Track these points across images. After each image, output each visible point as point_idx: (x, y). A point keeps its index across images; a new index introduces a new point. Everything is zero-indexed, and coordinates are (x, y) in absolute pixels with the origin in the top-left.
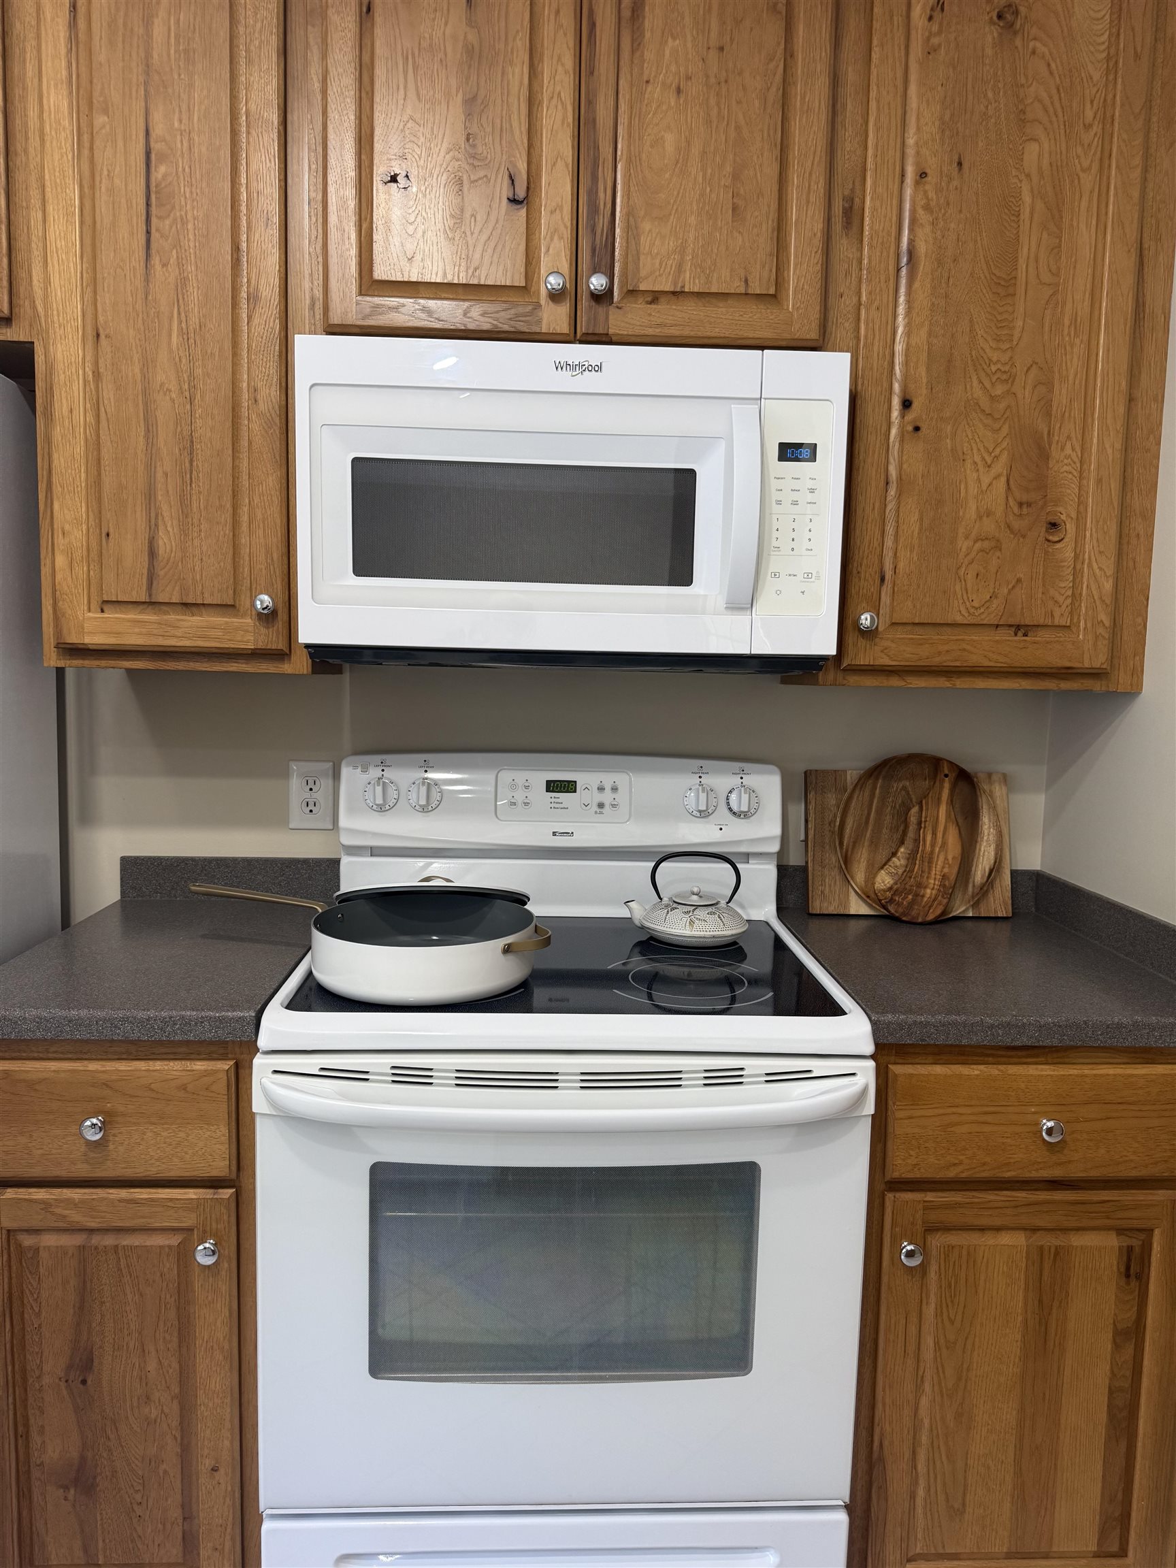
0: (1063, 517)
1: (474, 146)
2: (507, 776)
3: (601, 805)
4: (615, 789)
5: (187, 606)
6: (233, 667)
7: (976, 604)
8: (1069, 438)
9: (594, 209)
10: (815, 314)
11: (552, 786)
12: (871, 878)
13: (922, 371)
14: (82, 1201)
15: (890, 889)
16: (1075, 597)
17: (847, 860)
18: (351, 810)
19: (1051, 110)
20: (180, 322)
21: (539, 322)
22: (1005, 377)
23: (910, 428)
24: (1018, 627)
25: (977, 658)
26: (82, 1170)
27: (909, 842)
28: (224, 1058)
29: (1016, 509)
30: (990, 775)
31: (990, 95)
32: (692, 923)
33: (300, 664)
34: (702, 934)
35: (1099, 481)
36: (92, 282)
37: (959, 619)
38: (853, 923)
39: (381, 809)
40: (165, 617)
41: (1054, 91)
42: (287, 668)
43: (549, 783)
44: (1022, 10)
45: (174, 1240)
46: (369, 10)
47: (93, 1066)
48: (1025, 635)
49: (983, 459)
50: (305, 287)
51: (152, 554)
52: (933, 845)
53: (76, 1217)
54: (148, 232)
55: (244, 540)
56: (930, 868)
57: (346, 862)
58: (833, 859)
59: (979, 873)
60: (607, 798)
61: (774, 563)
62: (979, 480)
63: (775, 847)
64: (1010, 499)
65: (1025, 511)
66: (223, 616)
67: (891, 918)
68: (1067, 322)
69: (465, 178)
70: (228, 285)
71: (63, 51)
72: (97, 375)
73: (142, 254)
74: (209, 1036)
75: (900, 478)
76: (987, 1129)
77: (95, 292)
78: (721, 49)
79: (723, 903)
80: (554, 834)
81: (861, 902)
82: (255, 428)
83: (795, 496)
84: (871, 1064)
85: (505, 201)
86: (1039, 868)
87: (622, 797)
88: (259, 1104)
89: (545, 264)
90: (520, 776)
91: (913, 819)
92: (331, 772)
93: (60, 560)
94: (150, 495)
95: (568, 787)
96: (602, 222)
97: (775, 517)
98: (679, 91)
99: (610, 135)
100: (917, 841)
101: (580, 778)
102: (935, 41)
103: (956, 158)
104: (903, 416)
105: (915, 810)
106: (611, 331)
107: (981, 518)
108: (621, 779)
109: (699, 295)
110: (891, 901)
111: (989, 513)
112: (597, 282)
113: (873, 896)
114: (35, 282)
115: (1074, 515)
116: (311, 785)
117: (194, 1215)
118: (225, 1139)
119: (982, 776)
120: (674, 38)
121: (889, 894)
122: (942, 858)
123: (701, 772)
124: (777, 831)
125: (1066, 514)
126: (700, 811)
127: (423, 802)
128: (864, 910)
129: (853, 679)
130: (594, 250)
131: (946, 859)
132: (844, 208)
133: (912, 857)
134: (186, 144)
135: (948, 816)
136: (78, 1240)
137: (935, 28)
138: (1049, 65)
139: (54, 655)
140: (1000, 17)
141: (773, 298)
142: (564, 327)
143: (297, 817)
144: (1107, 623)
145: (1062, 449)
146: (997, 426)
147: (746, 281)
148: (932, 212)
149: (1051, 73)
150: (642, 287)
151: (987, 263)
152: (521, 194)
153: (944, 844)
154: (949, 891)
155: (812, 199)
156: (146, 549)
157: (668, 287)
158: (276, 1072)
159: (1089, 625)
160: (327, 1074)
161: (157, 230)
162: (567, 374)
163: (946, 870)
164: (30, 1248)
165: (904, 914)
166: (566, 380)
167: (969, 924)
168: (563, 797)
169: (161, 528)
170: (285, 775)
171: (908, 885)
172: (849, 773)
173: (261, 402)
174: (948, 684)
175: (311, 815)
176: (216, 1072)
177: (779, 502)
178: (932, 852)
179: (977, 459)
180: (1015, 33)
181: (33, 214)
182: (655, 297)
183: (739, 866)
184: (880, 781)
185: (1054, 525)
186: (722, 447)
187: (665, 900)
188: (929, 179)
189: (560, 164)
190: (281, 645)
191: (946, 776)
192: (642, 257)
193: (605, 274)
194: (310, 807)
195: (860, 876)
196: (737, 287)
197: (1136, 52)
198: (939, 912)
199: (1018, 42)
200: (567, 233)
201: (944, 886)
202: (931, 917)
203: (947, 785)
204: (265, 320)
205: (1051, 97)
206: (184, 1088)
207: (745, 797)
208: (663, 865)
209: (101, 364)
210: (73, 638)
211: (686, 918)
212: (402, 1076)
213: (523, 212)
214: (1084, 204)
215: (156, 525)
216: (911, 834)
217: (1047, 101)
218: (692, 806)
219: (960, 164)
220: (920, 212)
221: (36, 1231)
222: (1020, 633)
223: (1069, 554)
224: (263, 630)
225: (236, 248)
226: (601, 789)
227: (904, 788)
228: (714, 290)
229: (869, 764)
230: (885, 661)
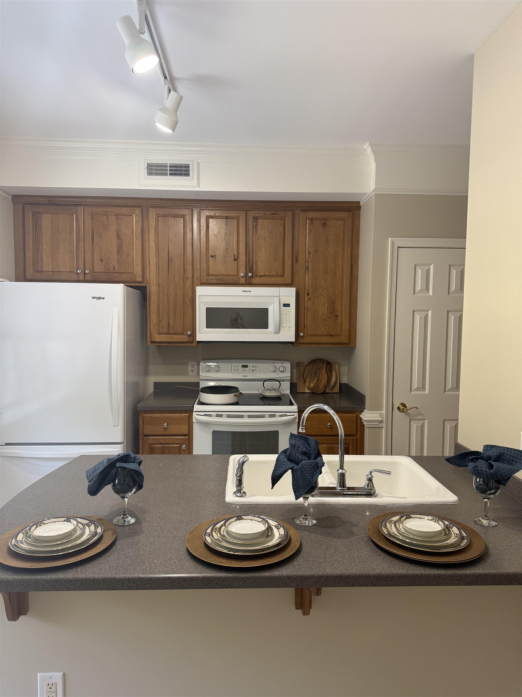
0: (338, 315)
1: (227, 250)
2: (233, 364)
3: (253, 370)
4: (256, 367)
5: (175, 334)
6: (183, 345)
7: (322, 331)
8: (339, 300)
9: (249, 261)
10: (290, 278)
11: (243, 366)
12: (309, 385)
13: (311, 289)
14: (163, 438)
15: (313, 387)
16: (341, 330)
17: (305, 381)
18: (202, 372)
19: (333, 241)
20: (174, 283)
21: (239, 281)
22: (326, 289)
23: (309, 299)
24: (331, 335)
25: (323, 341)
26: (163, 433)
27: (317, 377)
28: (187, 413)
29: (329, 313)
30: (335, 363)
31: (322, 238)
32: (270, 393)
33: (195, 344)
34: (272, 395)
35: (345, 308)
36: (158, 276)
37: (319, 334)
38: (306, 394)
39: (208, 371)
40: (171, 336)
41: (334, 238)
42: (192, 345)
43: (242, 365)
44: (327, 223)
45: (179, 445)
46: (208, 227)
47: (165, 415)
48: (332, 337)
49: (323, 304)
50: (197, 275)
51: (169, 324)
52: (322, 377)
53: (162, 441)
54: (168, 267)
55: (185, 321)
56: (321, 382)
57: (201, 382)
58: (302, 381)
59: (332, 384)
60: (254, 368)
61: (283, 325)
62: (322, 308)
63: (289, 378)
64: (328, 312)
65: (331, 313)
66: (181, 335)
67: (314, 393)
68: (338, 279)
69: (226, 256)
70: (183, 276)
71: (153, 236)
72: (159, 292)
73: (167, 270)
74: (185, 409)
75: (307, 308)
76: (319, 425)
77: (159, 277)
78: (272, 232)
79: (277, 389)
80: (243, 376)
81: (308, 390)
82: (188, 301)
83: (286, 313)
84: (297, 413)
85: (233, 260)
86: (347, 383)
87: (257, 368)
88: (194, 420)
89: (241, 271)
90: (236, 364)
91: (318, 372)
92: (197, 364)
93: (152, 326)
94: (168, 314)
95: (246, 366)
96: (251, 263)
97: (283, 317)
98: (264, 240)
99: (252, 248)
100: (319, 377)
101: (249, 364)
102: (311, 229)
103: (316, 250)
104: (307, 297)
105: (319, 370)
106: (253, 283)
107: (323, 315)
108: (257, 365)
109: (269, 276)
110: (313, 389)
111: (324, 314)
112: (250, 274)
113: (310, 388)
114: (147, 275)
115: (340, 314)
116: (193, 367)
117: (182, 441)
118: (187, 427)
119: (333, 363)
120: (263, 230)
121: (313, 388)
122: (323, 380)
123: (274, 363)
124: (289, 375)
125: (339, 314)
126: (273, 371)
127: (217, 370)
128: (309, 392)
129: (300, 345)
130: (249, 268)
131: (324, 380)
132: (296, 259)
133: (317, 380)
134: (175, 251)
135: (325, 372)
136: (162, 446)
137: (311, 227)
138: (332, 233)
139: (149, 343)
140: (323, 224)
141: (283, 276)
142: (244, 282)
143: (190, 373)
144: (348, 334)
145: (338, 302)
146: (325, 298)
147: (277, 273)
148: (311, 260)
149: (333, 234)
150: (258, 275)
151: (322, 269)
152: (236, 258)
153: (324, 377)
154: (326, 387)
155: (289, 258)
156: (168, 323)
157: (263, 274)
158: (197, 415)
159: (344, 335)
160: (205, 415)
161: (170, 266)
162: (244, 292)
163: (324, 383)
164: (154, 447)
165: (316, 392)
166: (244, 294)
167: (330, 394)
168: (245, 368)
169: (170, 320)
170: (187, 364)
171: (317, 386)
172: (305, 363)
173: (189, 297)
174: (318, 346)
175: (193, 373)
176: (186, 415)
177: (283, 314)
178: (322, 379)
179: (322, 304)
180: (326, 227)
181: (147, 263)
182: (261, 276)
183: (281, 382)
184: (312, 364)
185: (337, 316)
186: (273, 304)
187: (266, 389)
188: (311, 254)
189: (243, 253)
190: (192, 340)
191: (325, 363)
192: (258, 269)
193: (251, 273)
194: (193, 371)
195: (307, 385)
196: (276, 274)
197: (349, 230)
198: (322, 391)
199: (327, 229)
200: (244, 265)
201: (324, 386)
202: (321, 392)
203: (325, 365)
204: (189, 283)
205: (333, 238)
206: (180, 418)
207: (282, 368)
208: (265, 382)
209: (160, 291)
210: (154, 340)
211: (269, 392)
212: (218, 416)
213: (236, 262)
214: (340, 258)
215: (169, 319)
216: (318, 375)
217: (332, 239)
218: (272, 370)
219: (316, 251)
220: (309, 260)
221: (155, 444)
222: (331, 336)
223: (340, 321)
224: (189, 338)
225: (184, 269)
226: (253, 367)
227: (317, 366)
228: (271, 275)
229: (309, 361)
230: (306, 342)
